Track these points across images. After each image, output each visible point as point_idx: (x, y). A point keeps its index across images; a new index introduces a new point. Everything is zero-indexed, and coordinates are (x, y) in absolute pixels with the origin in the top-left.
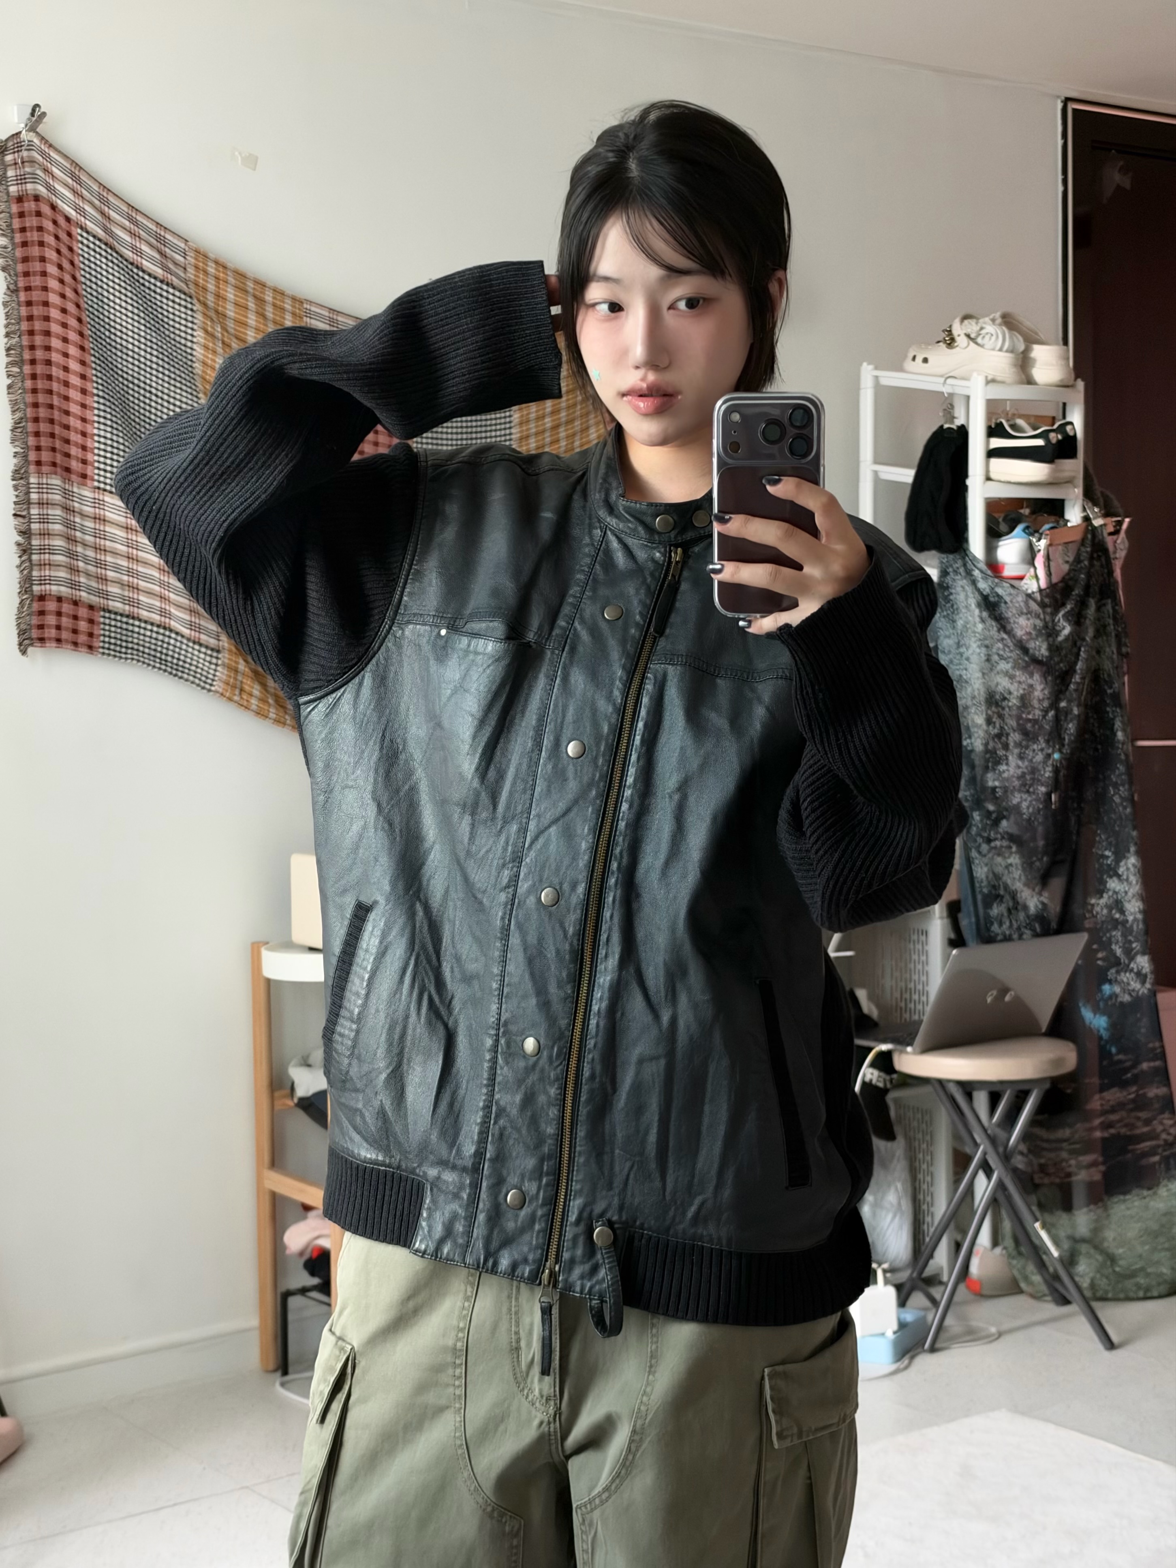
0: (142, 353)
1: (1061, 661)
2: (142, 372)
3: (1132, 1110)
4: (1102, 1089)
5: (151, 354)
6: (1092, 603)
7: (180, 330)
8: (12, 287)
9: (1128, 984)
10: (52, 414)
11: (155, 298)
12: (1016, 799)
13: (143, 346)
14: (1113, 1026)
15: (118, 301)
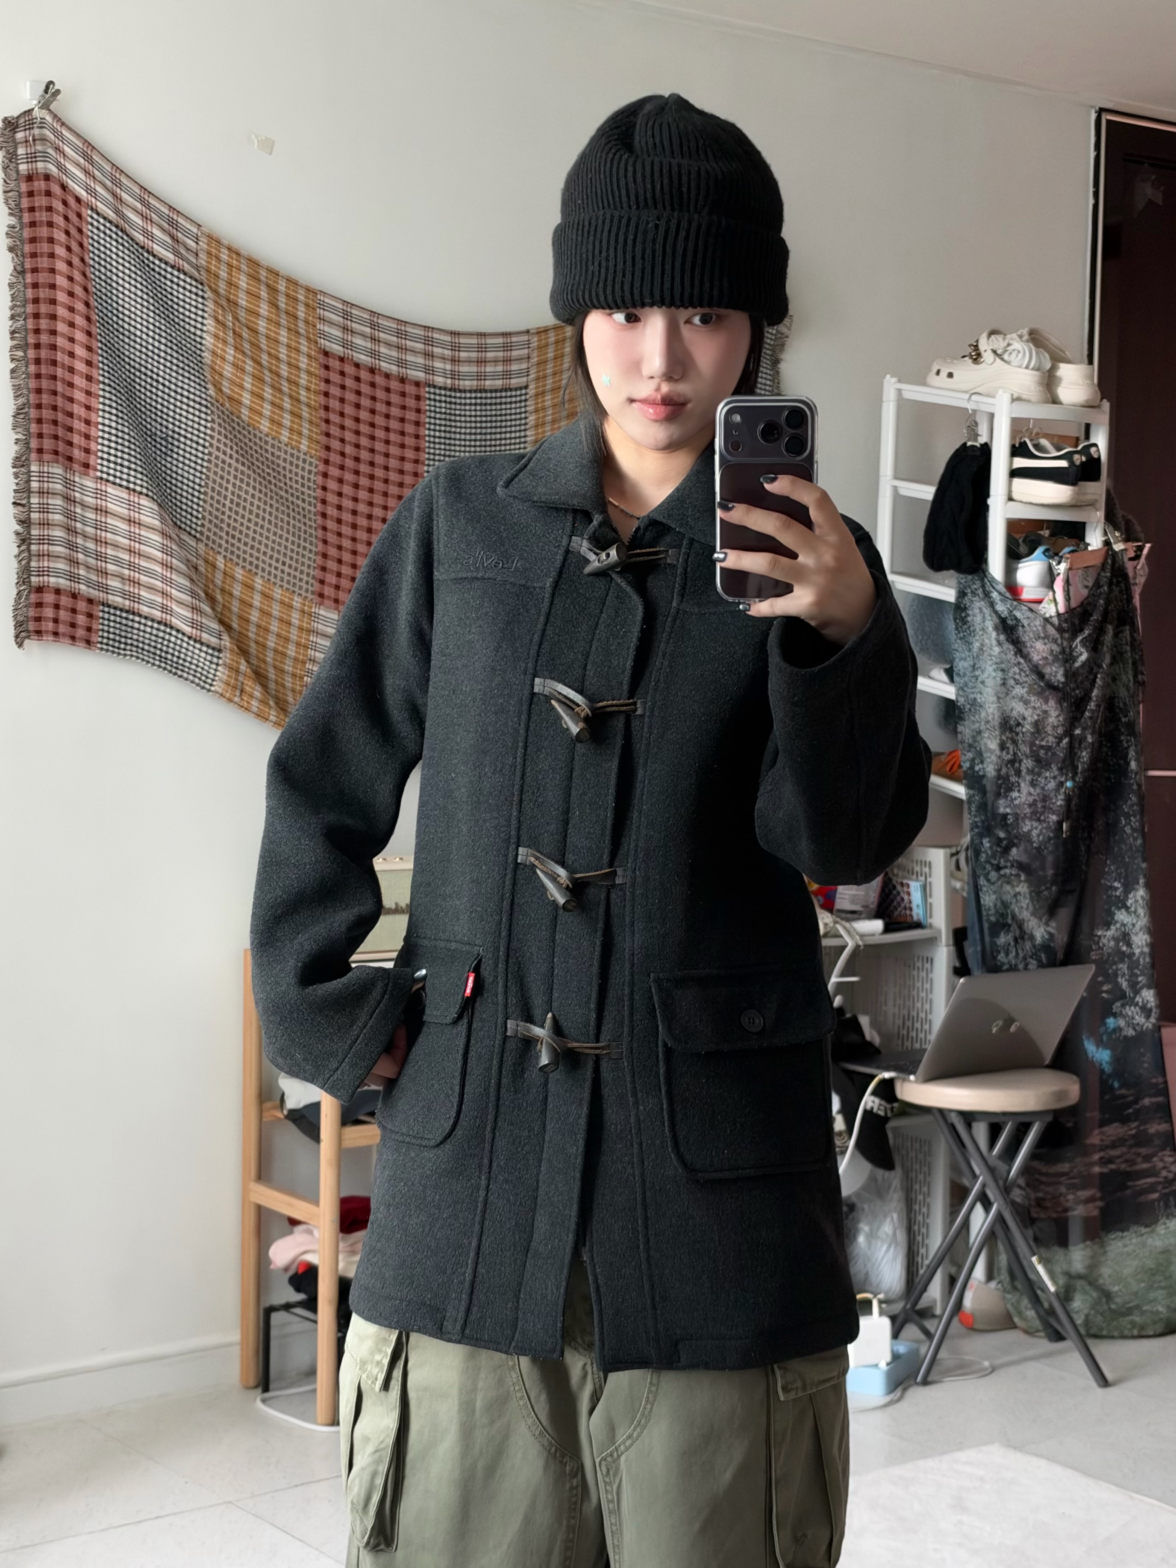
0: (151, 340)
1: (1078, 688)
2: (150, 360)
3: (1131, 1146)
4: (1103, 1124)
5: (160, 342)
6: (1110, 629)
7: (190, 317)
8: (19, 268)
9: (1133, 1018)
10: (56, 401)
11: (165, 284)
12: (1026, 826)
13: (151, 334)
14: (1116, 1060)
15: (127, 286)
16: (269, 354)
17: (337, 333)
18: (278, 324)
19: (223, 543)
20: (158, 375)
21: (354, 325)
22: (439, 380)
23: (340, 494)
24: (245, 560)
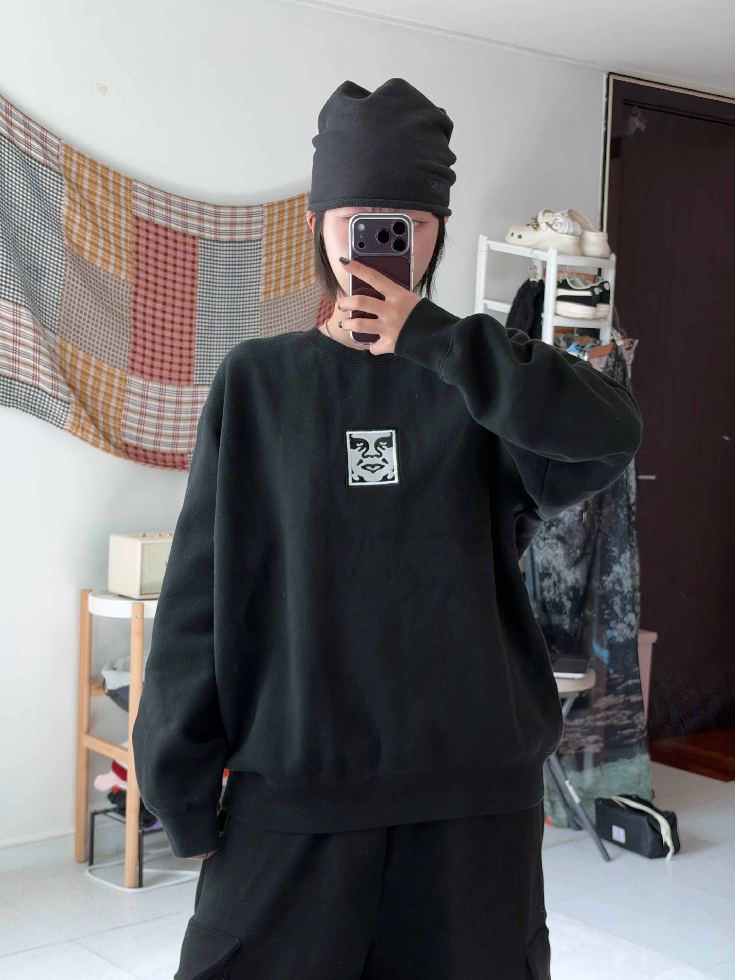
0: (28, 210)
2: (28, 222)
3: (620, 710)
4: (604, 696)
5: (34, 211)
7: (53, 196)
9: (622, 631)
11: (38, 175)
13: (29, 206)
14: (611, 657)
15: (14, 176)
16: (102, 219)
17: (145, 206)
18: (108, 200)
19: (72, 335)
20: (33, 231)
21: (155, 201)
22: (207, 235)
23: (145, 306)
24: (85, 346)
